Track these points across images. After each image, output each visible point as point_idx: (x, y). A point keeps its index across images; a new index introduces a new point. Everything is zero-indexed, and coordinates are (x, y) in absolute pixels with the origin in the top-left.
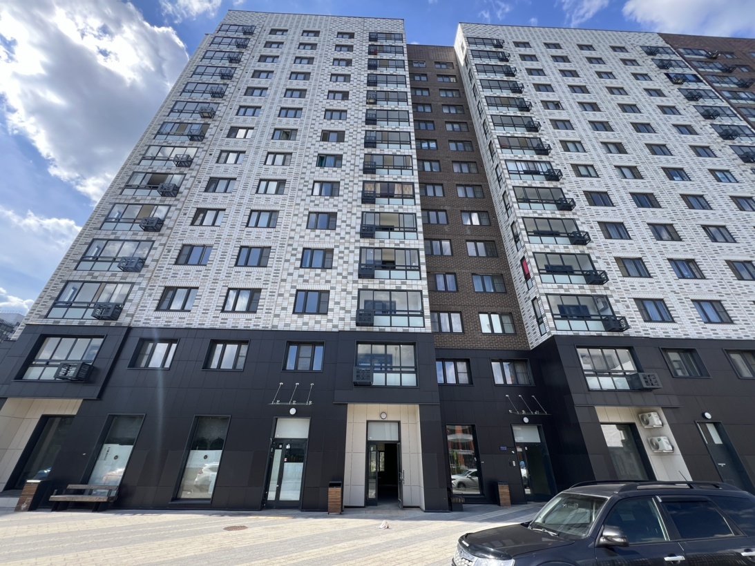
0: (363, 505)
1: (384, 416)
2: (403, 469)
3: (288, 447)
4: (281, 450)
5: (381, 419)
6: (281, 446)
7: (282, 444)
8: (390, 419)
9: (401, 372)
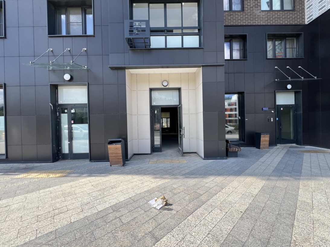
0: (149, 152)
1: (165, 84)
2: (183, 126)
3: (73, 111)
4: (66, 114)
5: (163, 87)
6: (66, 111)
7: (67, 109)
8: (171, 86)
9: (183, 35)
